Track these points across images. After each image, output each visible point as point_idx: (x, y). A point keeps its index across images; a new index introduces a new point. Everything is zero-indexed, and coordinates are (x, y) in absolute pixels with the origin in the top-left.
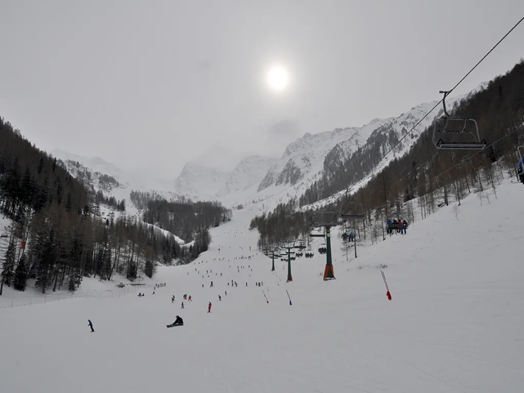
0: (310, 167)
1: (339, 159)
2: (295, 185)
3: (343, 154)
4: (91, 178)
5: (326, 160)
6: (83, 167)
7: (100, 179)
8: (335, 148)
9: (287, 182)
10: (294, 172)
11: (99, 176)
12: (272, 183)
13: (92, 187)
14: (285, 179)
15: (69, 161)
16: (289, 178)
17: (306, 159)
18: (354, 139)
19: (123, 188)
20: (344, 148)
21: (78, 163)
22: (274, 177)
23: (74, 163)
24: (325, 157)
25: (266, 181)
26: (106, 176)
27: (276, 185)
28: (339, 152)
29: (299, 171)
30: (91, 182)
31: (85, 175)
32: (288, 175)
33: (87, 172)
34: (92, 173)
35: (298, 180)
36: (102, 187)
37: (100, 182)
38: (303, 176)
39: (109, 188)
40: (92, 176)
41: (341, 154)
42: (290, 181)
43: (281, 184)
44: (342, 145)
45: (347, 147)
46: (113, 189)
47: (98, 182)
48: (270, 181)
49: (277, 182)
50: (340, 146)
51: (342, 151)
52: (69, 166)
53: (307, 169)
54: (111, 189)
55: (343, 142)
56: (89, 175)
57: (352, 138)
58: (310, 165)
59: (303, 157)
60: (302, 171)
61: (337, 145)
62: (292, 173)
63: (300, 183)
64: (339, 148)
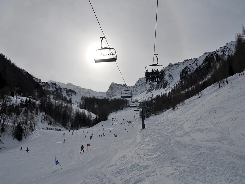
0: (172, 79)
1: (188, 73)
2: (165, 89)
3: (190, 71)
4: (62, 91)
5: (181, 74)
6: (58, 86)
7: (66, 91)
8: (185, 68)
9: (161, 88)
10: (165, 83)
11: (66, 90)
12: (153, 89)
13: (62, 95)
14: (160, 86)
15: (52, 83)
16: (162, 86)
17: (170, 76)
18: (195, 63)
19: (78, 95)
20: (190, 67)
21: (56, 84)
22: (154, 86)
23: (54, 84)
24: (181, 73)
25: (151, 89)
26: (70, 90)
27: (156, 90)
28: (187, 69)
29: (167, 82)
30: (62, 93)
31: (59, 89)
32: (161, 84)
33: (60, 88)
34: (62, 88)
35: (167, 86)
36: (67, 94)
37: (67, 93)
38: (169, 84)
39: (71, 95)
40: (63, 89)
41: (189, 70)
42: (162, 87)
43: (158, 89)
44: (189, 66)
45: (192, 67)
46: (73, 96)
47: (65, 93)
48: (152, 88)
49: (156, 89)
50: (188, 66)
51: (189, 69)
52: (51, 85)
53: (171, 80)
54: (72, 96)
55: (189, 65)
56: (61, 89)
57: (194, 62)
58: (173, 78)
59: (169, 75)
60: (168, 81)
61: (186, 66)
62: (163, 83)
63: (168, 87)
64: (188, 68)
